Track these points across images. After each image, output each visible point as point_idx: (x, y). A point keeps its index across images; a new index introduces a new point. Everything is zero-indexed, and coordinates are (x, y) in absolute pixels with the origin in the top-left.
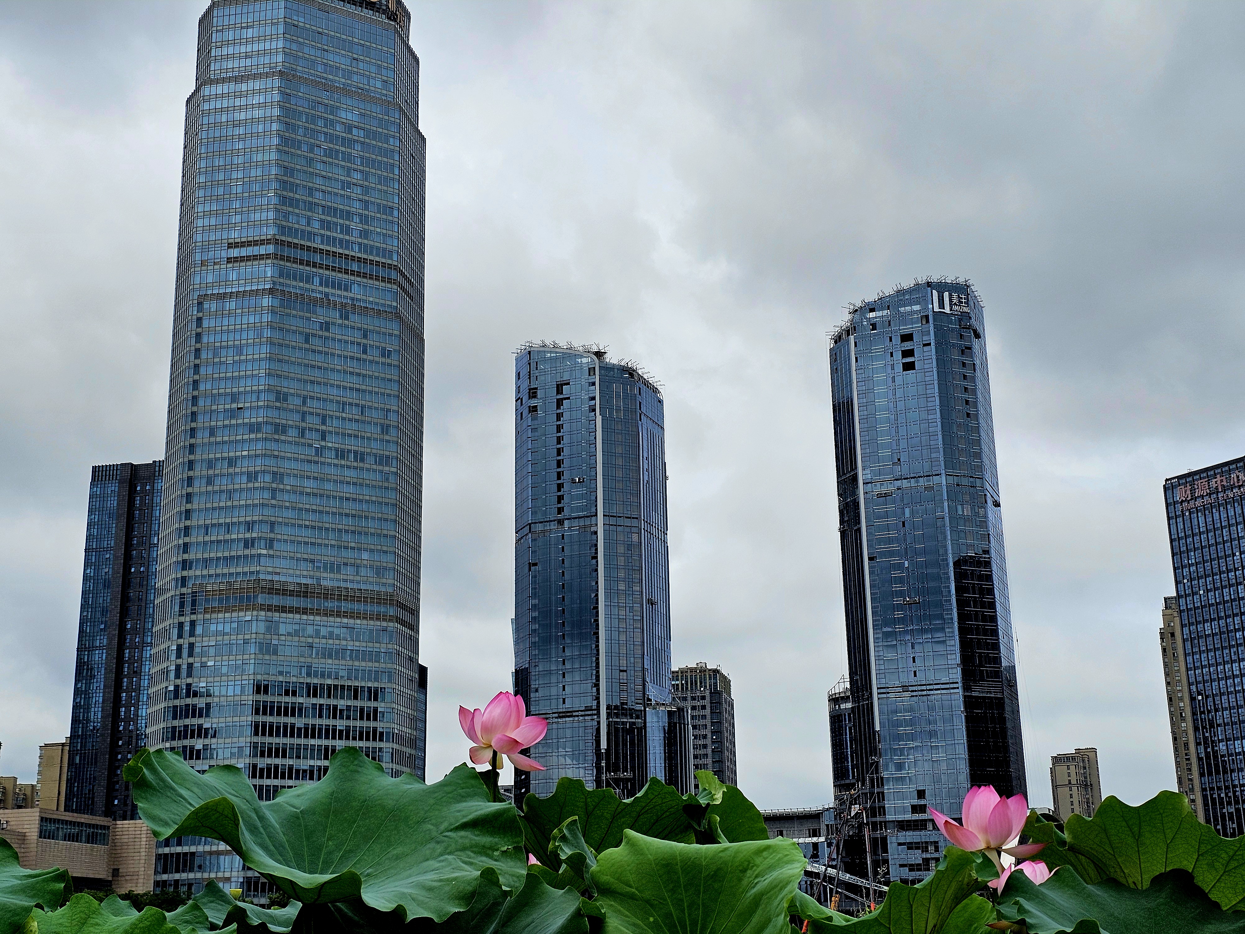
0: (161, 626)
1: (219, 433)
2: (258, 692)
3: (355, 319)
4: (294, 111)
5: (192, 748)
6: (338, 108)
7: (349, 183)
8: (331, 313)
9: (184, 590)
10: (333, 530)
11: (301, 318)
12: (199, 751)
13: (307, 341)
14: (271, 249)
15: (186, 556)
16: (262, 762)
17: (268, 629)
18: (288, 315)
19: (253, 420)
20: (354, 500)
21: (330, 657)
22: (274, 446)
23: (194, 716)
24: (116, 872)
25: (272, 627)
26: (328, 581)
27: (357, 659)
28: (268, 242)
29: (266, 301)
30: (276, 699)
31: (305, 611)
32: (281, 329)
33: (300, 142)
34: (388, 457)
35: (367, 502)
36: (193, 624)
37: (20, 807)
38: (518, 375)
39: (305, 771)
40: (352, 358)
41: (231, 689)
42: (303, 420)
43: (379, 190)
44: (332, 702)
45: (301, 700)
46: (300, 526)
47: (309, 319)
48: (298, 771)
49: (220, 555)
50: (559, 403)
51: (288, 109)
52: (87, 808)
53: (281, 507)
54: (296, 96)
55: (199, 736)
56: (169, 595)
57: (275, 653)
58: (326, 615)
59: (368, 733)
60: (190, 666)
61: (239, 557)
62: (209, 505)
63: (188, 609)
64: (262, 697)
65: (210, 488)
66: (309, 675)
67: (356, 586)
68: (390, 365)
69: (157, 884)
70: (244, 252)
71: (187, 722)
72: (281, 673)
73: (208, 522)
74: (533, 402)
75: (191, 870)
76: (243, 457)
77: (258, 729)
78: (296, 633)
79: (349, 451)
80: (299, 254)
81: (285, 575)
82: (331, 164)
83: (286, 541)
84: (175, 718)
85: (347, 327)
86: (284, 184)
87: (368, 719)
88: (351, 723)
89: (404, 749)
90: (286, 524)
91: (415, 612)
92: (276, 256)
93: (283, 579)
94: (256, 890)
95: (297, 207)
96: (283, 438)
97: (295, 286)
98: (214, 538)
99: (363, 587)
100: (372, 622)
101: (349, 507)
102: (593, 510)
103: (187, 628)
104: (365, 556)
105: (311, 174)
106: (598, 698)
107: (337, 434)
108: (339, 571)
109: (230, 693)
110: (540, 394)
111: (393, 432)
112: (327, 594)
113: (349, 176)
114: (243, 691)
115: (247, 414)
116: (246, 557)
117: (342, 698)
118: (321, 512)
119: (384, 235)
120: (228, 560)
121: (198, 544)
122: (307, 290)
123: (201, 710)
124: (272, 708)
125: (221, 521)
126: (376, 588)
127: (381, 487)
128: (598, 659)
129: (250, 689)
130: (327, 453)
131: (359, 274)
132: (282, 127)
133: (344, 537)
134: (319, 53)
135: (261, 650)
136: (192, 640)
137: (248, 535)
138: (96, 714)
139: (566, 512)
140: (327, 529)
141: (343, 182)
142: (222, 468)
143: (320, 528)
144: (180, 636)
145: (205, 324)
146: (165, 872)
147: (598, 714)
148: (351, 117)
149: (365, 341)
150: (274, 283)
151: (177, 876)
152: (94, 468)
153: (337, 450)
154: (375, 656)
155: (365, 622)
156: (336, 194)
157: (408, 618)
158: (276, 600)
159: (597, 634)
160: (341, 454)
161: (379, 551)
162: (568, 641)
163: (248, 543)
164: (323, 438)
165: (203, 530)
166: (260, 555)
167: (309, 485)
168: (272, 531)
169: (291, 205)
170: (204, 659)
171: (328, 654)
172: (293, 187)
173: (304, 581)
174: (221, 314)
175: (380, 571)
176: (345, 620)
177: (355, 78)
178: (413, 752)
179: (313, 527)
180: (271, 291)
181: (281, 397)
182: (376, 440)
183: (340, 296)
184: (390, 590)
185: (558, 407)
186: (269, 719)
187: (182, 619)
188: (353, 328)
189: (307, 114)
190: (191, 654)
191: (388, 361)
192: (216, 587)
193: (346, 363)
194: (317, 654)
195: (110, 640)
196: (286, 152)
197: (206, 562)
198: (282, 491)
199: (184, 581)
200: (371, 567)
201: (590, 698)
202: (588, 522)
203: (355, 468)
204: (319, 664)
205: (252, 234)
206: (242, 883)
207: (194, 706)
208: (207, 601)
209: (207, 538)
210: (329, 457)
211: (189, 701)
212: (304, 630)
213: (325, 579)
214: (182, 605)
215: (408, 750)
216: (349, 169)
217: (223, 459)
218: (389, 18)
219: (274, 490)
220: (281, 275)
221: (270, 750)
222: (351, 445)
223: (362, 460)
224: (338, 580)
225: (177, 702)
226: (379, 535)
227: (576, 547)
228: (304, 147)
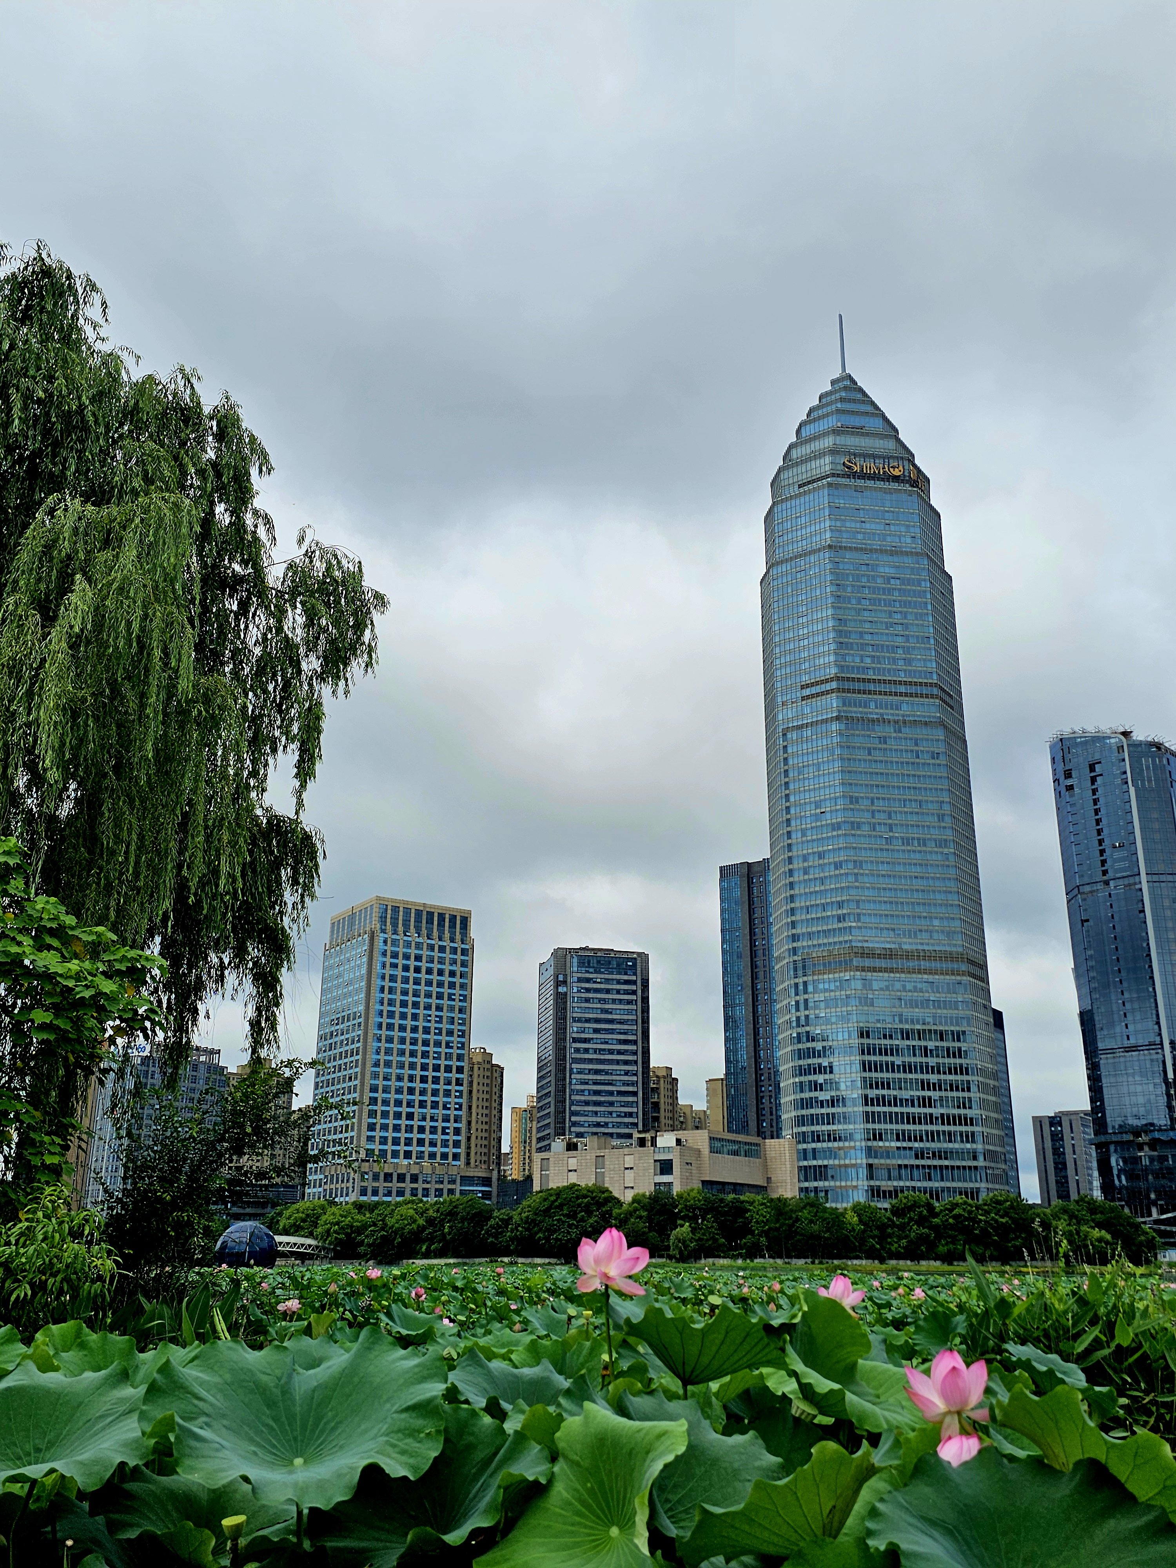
0: (782, 987)
1: (809, 833)
2: (862, 1036)
3: (906, 730)
4: (843, 574)
5: (816, 1083)
6: (877, 565)
7: (891, 623)
8: (887, 729)
9: (796, 958)
10: (908, 903)
11: (863, 736)
12: (821, 1085)
13: (870, 754)
14: (834, 685)
15: (794, 931)
16: (873, 1093)
17: (864, 986)
18: (853, 735)
19: (834, 821)
20: (922, 878)
21: (917, 1007)
22: (851, 839)
23: (814, 1057)
24: (769, 1179)
25: (867, 984)
26: (908, 944)
27: (939, 1008)
28: (832, 680)
29: (835, 726)
30: (877, 1042)
31: (892, 970)
32: (848, 747)
33: (849, 598)
34: (946, 840)
35: (933, 878)
36: (805, 983)
37: (697, 1128)
38: (1053, 759)
39: (907, 1100)
40: (907, 763)
41: (840, 1035)
42: (873, 817)
43: (917, 625)
44: (923, 1043)
45: (897, 1042)
46: (880, 902)
47: (869, 736)
48: (901, 1100)
49: (820, 928)
50: (1093, 780)
51: (837, 574)
52: (743, 1128)
53: (863, 888)
54: (844, 562)
55: (820, 1072)
56: (785, 962)
57: (872, 1005)
58: (909, 972)
59: (956, 1069)
60: (807, 1017)
61: (834, 930)
62: (807, 890)
63: (800, 972)
64: (865, 1041)
65: (806, 877)
66: (901, 1022)
67: (931, 948)
68: (939, 765)
69: (801, 1190)
70: (814, 690)
71: (810, 1061)
72: (878, 1021)
73: (808, 903)
74: (1069, 782)
75: (826, 1179)
76: (829, 850)
77: (866, 1067)
78: (887, 988)
79: (913, 839)
80: (857, 686)
81: (872, 942)
82: (876, 610)
83: (870, 915)
84: (800, 1058)
85: (900, 738)
86: (839, 633)
87: (954, 1056)
88: (941, 1060)
89: (988, 1081)
90: (869, 901)
91: (984, 967)
92: (838, 690)
93: (871, 945)
94: (879, 1196)
95: (852, 649)
96: (859, 832)
97: (856, 711)
98: (814, 916)
99: (937, 948)
100: (948, 977)
101: (918, 884)
102: (1136, 870)
103: (801, 987)
104: (936, 922)
105: (860, 621)
106: (1160, 1035)
107: (902, 825)
108: (916, 937)
109: (840, 1038)
110: (1074, 774)
111: (948, 819)
112: (909, 955)
113: (890, 617)
114: (850, 1036)
115: (828, 816)
116: (840, 929)
117: (930, 1040)
118: (896, 890)
119: (925, 660)
120: (826, 933)
121: (802, 921)
122: (866, 713)
123: (819, 1051)
124: (874, 1049)
125: (818, 902)
126: (948, 949)
127: (943, 866)
128: (1156, 1000)
129: (855, 1034)
130: (894, 842)
131: (906, 695)
132: (834, 588)
133: (917, 908)
134: (858, 525)
135: (860, 1003)
136: (806, 996)
137: (840, 912)
138: (744, 1056)
139: (1111, 874)
140: (902, 903)
141: (886, 623)
142: (813, 861)
143: (897, 903)
144: (797, 994)
145: (790, 750)
146: (806, 1180)
147: (1162, 1048)
148: (889, 571)
149: (916, 748)
150: (839, 711)
151: (816, 1184)
152: (721, 868)
153: (902, 838)
154: (955, 1005)
155: (942, 977)
156: (882, 634)
157: (978, 972)
158: (868, 963)
159: (1152, 978)
160: (906, 841)
161: (947, 918)
162: (1125, 984)
163: (841, 918)
164: (891, 830)
165: (805, 911)
166: (850, 927)
167: (884, 869)
168: (858, 908)
169: (847, 649)
170: (817, 1012)
171: (913, 1004)
172: (847, 634)
173: (888, 946)
174: (801, 740)
175: (950, 934)
176: (926, 976)
177: (889, 539)
178: (996, 1084)
179: (891, 903)
180: (837, 718)
181: (854, 800)
182: (934, 827)
183: (892, 715)
184: (960, 950)
185: (1093, 783)
186: (873, 1058)
187: (797, 980)
188: (906, 739)
189: (853, 575)
190: (806, 1008)
191: (938, 762)
192: (820, 954)
193: (903, 767)
194: (906, 1004)
195: (746, 999)
196: (839, 608)
197: (810, 935)
198: (862, 875)
199: (795, 951)
200: (943, 932)
201: (1152, 1035)
202: (1131, 880)
203: (920, 852)
204: (908, 1012)
205: (820, 676)
206: (867, 1191)
207: (814, 1049)
208: (814, 965)
209: (809, 916)
210: (897, 845)
211: (809, 1045)
212: (893, 985)
213: (905, 943)
214: (795, 969)
215: (992, 1082)
216: (890, 612)
217: (814, 853)
218: (912, 486)
219: (856, 875)
220: (844, 705)
221: (877, 1083)
222: (914, 833)
223: (925, 845)
224: (916, 944)
225: (800, 1046)
226: (946, 905)
227: (1123, 903)
228: (854, 601)
